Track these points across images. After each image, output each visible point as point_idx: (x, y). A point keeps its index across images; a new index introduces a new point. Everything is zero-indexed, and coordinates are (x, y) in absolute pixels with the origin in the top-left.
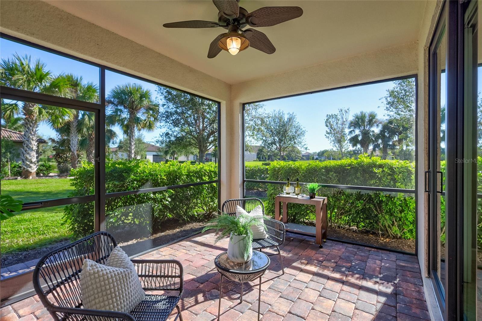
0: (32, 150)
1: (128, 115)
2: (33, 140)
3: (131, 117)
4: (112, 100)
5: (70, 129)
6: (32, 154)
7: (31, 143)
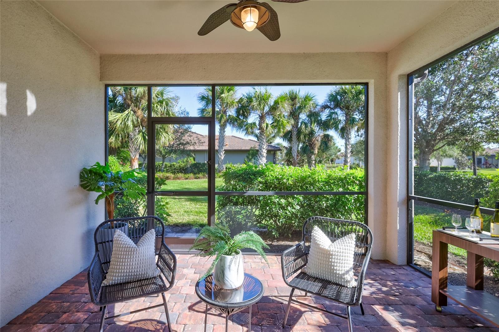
0: (263, 156)
1: (344, 117)
2: (264, 149)
3: (347, 119)
4: (329, 104)
5: (292, 138)
6: (263, 160)
7: (262, 151)
